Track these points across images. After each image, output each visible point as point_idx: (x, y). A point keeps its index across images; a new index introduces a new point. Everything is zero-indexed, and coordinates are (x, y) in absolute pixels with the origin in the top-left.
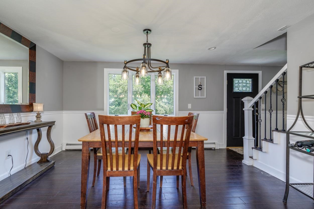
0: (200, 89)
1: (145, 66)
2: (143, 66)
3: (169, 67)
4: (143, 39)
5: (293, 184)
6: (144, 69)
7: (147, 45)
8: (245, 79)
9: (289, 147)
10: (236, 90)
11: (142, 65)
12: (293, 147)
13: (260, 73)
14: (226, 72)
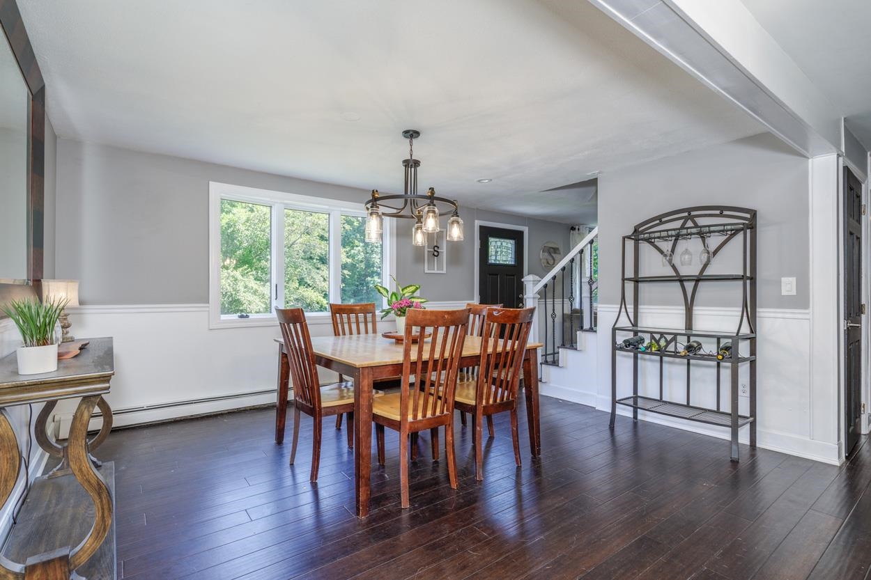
0: (436, 253)
1: (434, 212)
2: (428, 212)
3: (458, 216)
4: (403, 149)
5: (623, 400)
6: (431, 218)
7: (411, 164)
8: (505, 240)
9: (615, 348)
10: (492, 260)
11: (426, 209)
12: (621, 349)
13: (526, 230)
14: (478, 223)
